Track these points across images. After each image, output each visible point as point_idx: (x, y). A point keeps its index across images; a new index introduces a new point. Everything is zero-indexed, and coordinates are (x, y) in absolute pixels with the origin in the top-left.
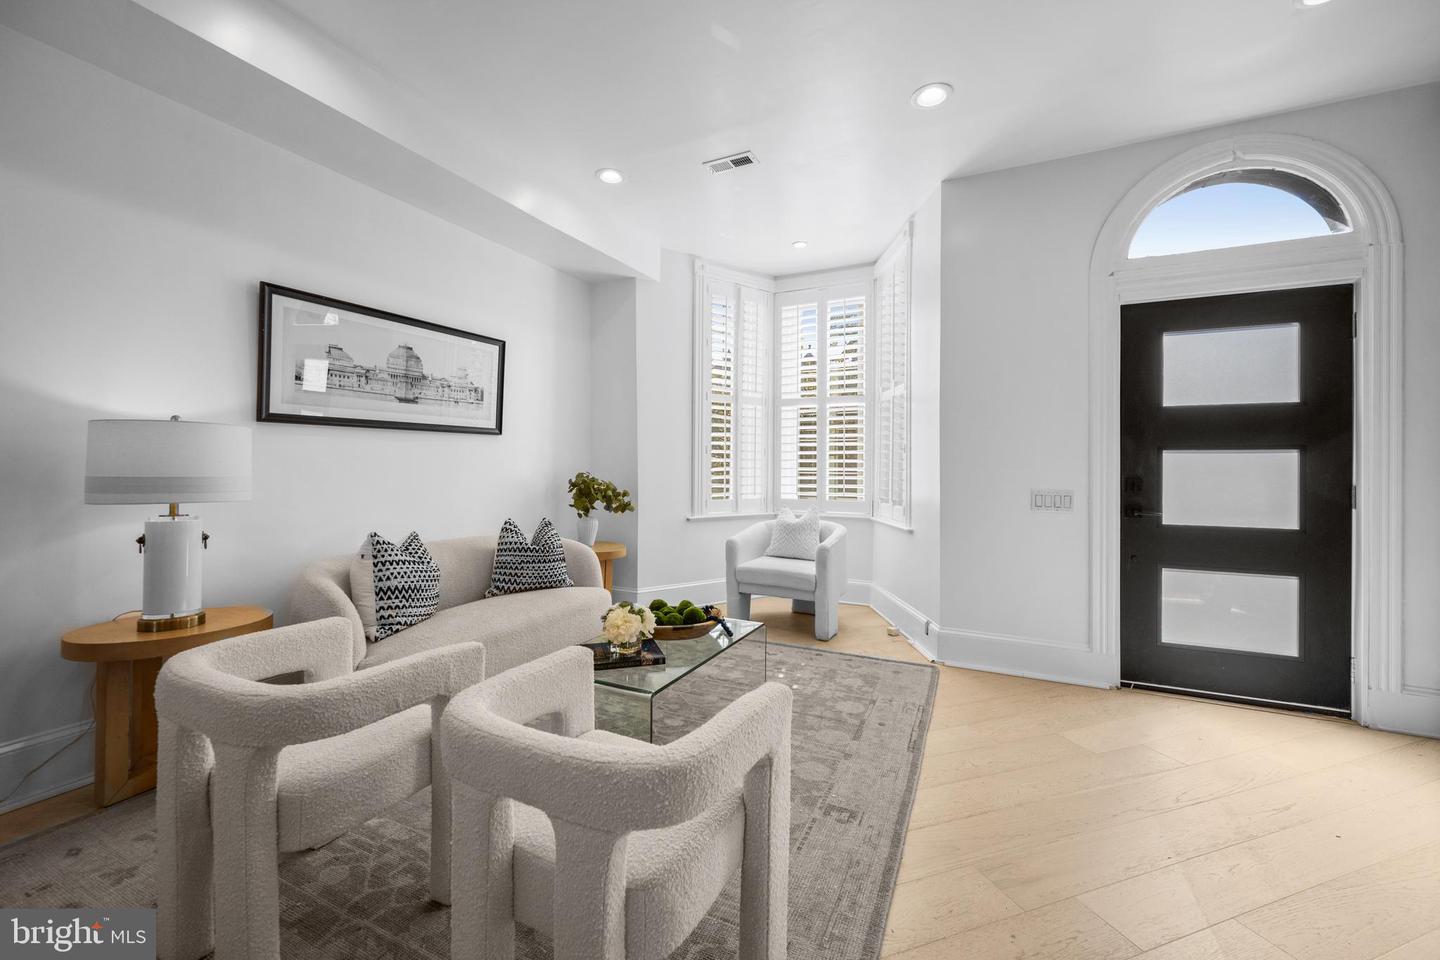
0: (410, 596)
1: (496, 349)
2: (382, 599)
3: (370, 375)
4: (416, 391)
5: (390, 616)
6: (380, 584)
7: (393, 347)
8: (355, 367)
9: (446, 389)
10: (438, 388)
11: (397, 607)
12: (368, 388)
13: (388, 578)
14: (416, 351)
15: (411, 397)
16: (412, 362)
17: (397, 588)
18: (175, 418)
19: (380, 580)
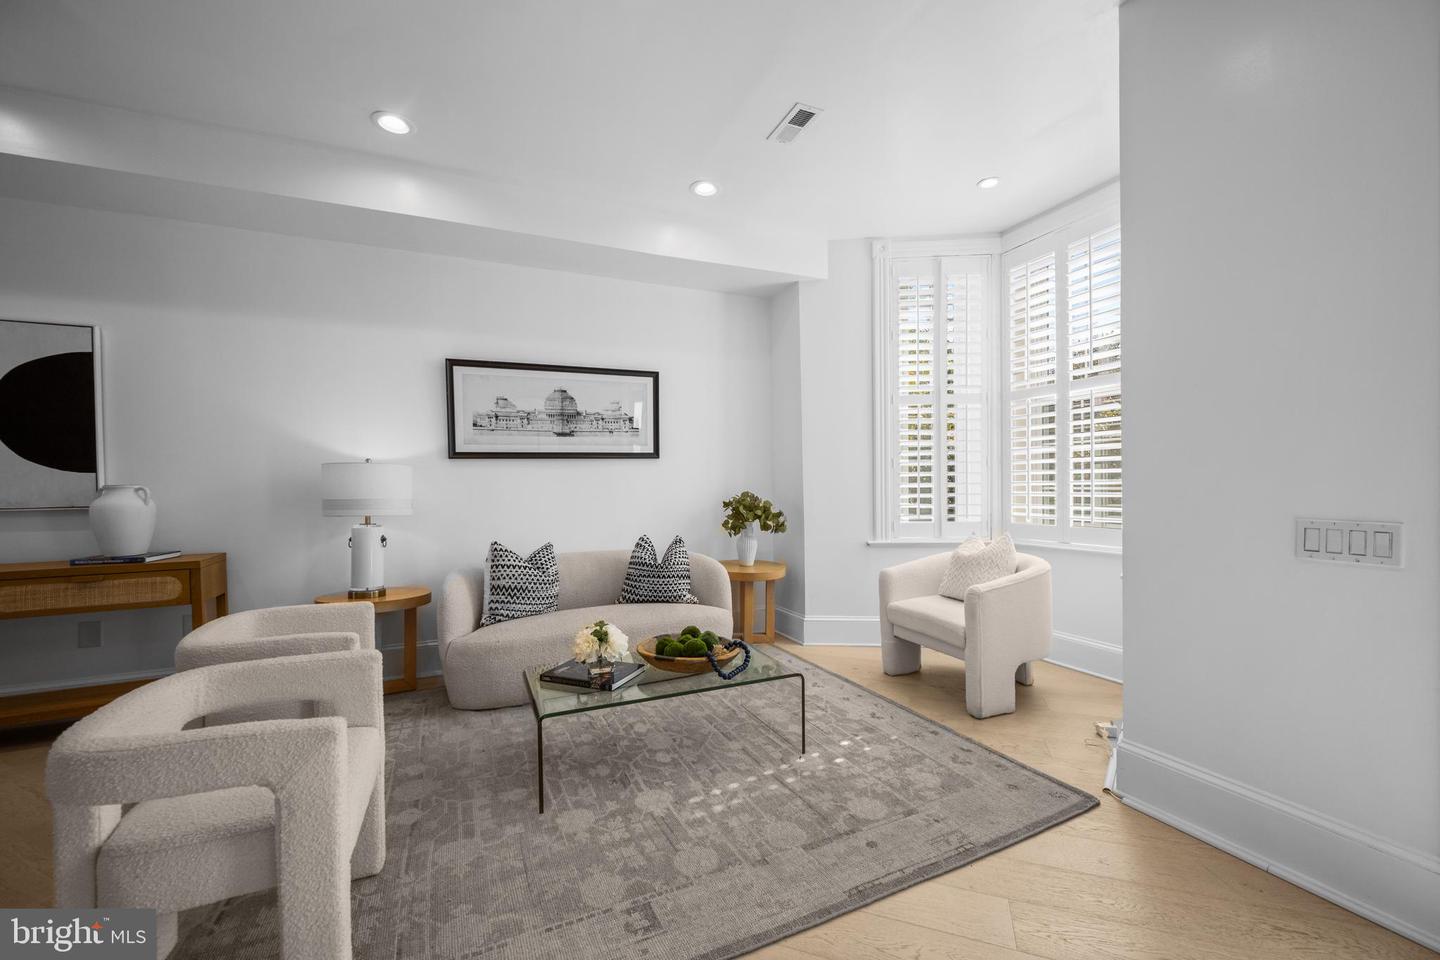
0: (515, 594)
1: (650, 380)
2: (493, 594)
3: (531, 417)
4: (572, 426)
5: (497, 608)
6: (493, 583)
7: (549, 392)
8: (518, 412)
9: (600, 422)
10: (592, 421)
11: (503, 602)
12: (529, 427)
13: (499, 579)
14: (571, 393)
15: (568, 431)
16: (567, 403)
17: (504, 587)
18: (367, 460)
19: (494, 579)
